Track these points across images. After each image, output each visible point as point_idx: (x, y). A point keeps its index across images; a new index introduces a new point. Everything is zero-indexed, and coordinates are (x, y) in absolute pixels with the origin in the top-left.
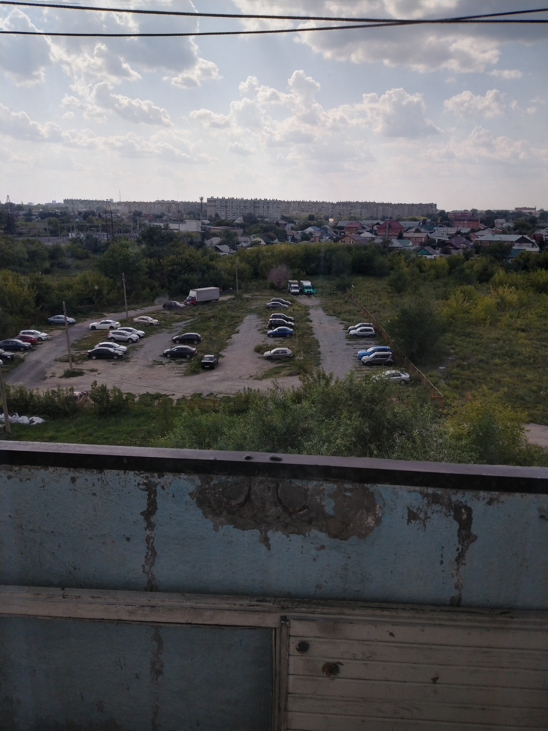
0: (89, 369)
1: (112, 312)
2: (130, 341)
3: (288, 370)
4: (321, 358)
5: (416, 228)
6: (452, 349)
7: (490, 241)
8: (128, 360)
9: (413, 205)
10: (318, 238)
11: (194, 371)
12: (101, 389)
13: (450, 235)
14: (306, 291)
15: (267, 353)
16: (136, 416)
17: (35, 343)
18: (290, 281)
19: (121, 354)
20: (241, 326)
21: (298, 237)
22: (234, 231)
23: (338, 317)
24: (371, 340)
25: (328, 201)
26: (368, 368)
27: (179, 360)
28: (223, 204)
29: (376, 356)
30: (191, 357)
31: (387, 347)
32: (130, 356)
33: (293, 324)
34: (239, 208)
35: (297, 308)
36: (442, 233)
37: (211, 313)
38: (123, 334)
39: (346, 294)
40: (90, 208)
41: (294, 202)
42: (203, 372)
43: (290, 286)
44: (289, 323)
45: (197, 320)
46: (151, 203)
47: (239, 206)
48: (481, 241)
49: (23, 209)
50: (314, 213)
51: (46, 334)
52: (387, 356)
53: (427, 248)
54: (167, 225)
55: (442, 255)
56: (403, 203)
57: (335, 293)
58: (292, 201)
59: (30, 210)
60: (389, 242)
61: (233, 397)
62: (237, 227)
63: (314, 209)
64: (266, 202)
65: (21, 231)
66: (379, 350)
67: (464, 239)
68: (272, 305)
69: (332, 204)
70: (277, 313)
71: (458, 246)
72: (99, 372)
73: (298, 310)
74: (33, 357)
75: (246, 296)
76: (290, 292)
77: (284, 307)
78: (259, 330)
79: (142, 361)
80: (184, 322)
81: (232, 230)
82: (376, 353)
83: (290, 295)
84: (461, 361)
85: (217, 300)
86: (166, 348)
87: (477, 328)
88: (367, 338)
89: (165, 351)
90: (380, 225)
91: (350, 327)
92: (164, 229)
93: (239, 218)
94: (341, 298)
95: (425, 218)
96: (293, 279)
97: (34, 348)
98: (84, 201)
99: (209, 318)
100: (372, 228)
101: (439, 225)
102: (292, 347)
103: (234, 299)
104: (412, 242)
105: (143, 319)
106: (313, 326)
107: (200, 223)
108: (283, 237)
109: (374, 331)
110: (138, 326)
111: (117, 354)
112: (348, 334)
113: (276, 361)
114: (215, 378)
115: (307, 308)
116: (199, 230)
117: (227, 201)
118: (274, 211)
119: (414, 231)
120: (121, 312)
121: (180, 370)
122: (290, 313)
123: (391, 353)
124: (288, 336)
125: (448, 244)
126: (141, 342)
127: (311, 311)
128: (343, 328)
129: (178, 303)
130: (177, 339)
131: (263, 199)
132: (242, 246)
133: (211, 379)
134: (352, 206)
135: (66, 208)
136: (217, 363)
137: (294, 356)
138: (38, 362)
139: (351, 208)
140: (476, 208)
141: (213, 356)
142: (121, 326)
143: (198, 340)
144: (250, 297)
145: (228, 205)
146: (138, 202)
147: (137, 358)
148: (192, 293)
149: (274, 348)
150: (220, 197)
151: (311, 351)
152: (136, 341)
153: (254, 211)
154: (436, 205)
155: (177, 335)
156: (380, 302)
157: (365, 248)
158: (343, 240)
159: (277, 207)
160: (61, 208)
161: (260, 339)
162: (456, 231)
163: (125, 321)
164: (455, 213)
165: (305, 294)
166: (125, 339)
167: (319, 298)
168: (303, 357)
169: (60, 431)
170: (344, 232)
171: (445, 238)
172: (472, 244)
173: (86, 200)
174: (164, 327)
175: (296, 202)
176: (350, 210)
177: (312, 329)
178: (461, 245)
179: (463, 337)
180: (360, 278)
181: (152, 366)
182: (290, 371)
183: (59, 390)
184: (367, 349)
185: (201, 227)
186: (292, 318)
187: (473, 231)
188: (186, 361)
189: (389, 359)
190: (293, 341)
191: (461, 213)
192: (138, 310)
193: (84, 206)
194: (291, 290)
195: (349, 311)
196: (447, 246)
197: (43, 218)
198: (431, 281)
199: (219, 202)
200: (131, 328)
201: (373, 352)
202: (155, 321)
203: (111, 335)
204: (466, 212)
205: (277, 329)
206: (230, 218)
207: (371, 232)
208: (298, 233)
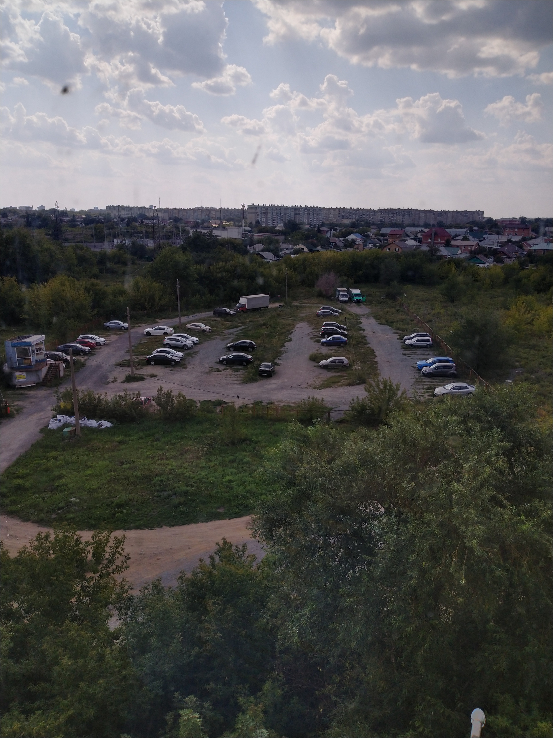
0: (149, 374)
1: (164, 318)
2: (186, 348)
3: (347, 379)
4: (379, 368)
5: (464, 235)
6: (517, 361)
7: (544, 250)
8: (185, 366)
9: (457, 212)
10: (362, 245)
11: (252, 378)
12: (166, 395)
13: (501, 243)
14: (355, 299)
15: (323, 362)
16: (200, 422)
17: (95, 347)
18: (339, 289)
19: (178, 360)
20: (293, 333)
21: (341, 244)
22: (276, 238)
23: (390, 326)
24: (429, 351)
25: (369, 208)
26: (429, 380)
27: (235, 367)
28: (264, 211)
29: (438, 367)
30: (247, 364)
31: (450, 359)
32: (186, 362)
33: (346, 332)
34: (279, 215)
35: (348, 316)
36: (493, 241)
37: (262, 320)
38: (179, 341)
39: (396, 303)
40: (132, 215)
41: (334, 209)
42: (261, 380)
43: (339, 294)
44: (343, 331)
45: (248, 327)
46: (190, 209)
47: (279, 213)
48: (535, 250)
49: (67, 216)
50: (354, 220)
51: (104, 339)
52: (450, 367)
53: (479, 256)
54: (211, 232)
55: (495, 263)
56: (447, 210)
57: (385, 302)
58: (333, 208)
59: (74, 216)
60: (437, 250)
61: (294, 407)
62: (278, 234)
63: (354, 216)
64: (306, 209)
65: (67, 236)
66: (440, 361)
67: (517, 248)
68: (322, 313)
69: (373, 211)
70: (328, 321)
71: (511, 255)
72: (158, 378)
73: (349, 319)
74: (93, 362)
75: (295, 303)
76: (338, 300)
77: (335, 315)
78: (311, 338)
79: (198, 367)
80: (235, 329)
81: (274, 237)
82: (437, 364)
83: (338, 302)
84: (529, 375)
85: (267, 307)
86: (221, 355)
87: (541, 340)
88: (424, 349)
89: (221, 358)
90: (425, 232)
91: (405, 337)
92: (208, 236)
93: (279, 225)
94: (392, 307)
95: (471, 225)
96: (342, 287)
97: (93, 352)
98: (126, 207)
99: (261, 326)
100: (416, 235)
101: (489, 233)
102: (347, 356)
103: (283, 306)
104: (461, 250)
105: (196, 325)
106: (366, 335)
107: (241, 230)
108: (326, 244)
109: (431, 342)
110: (192, 332)
111: (174, 360)
112: (403, 344)
113: (333, 371)
114: (273, 386)
115: (357, 316)
116: (240, 237)
117: (268, 208)
118: (315, 218)
119: (461, 239)
120: (172, 318)
121: (238, 377)
122: (342, 321)
123: (454, 364)
124: (342, 345)
125: (500, 252)
126: (196, 349)
127: (362, 320)
128: (398, 337)
129: (228, 310)
130: (231, 346)
131: (303, 206)
132: (285, 253)
133: (269, 387)
134: (393, 213)
135: (109, 214)
136: (274, 371)
137: (351, 366)
138: (98, 367)
139: (392, 215)
140: (524, 216)
141: (270, 364)
142: (175, 333)
143: (252, 347)
144: (298, 304)
145: (269, 212)
146: (178, 209)
147: (194, 365)
148: (243, 300)
149: (329, 357)
150: (261, 204)
151: (368, 361)
152: (191, 348)
153: (295, 217)
154: (483, 212)
155: (231, 343)
156: (433, 312)
157: (413, 255)
158: (388, 247)
159: (318, 214)
160: (104, 214)
161: (314, 348)
162: (507, 239)
163: (178, 327)
164: (503, 221)
165: (354, 303)
166: (180, 345)
167: (369, 307)
168: (360, 366)
169: (129, 435)
170: (387, 240)
171: (496, 246)
172: (525, 253)
173: (128, 206)
174: (216, 334)
175: (337, 208)
176: (392, 217)
177: (366, 338)
178: (514, 253)
179: (527, 349)
180: (410, 286)
181: (209, 373)
182: (349, 381)
183: (126, 395)
184: (426, 359)
185: (243, 234)
186: (345, 327)
187: (524, 239)
188: (242, 368)
189: (452, 371)
190: (348, 351)
191: (510, 221)
192: (191, 317)
193: (126, 212)
194: (339, 298)
195: (402, 320)
196: (499, 255)
197: (87, 224)
198: (486, 291)
199: (259, 209)
200: (185, 335)
201: (434, 363)
202: (208, 328)
203: (167, 341)
204: (515, 220)
205: (330, 337)
206: (270, 224)
207: (415, 239)
208: (340, 240)
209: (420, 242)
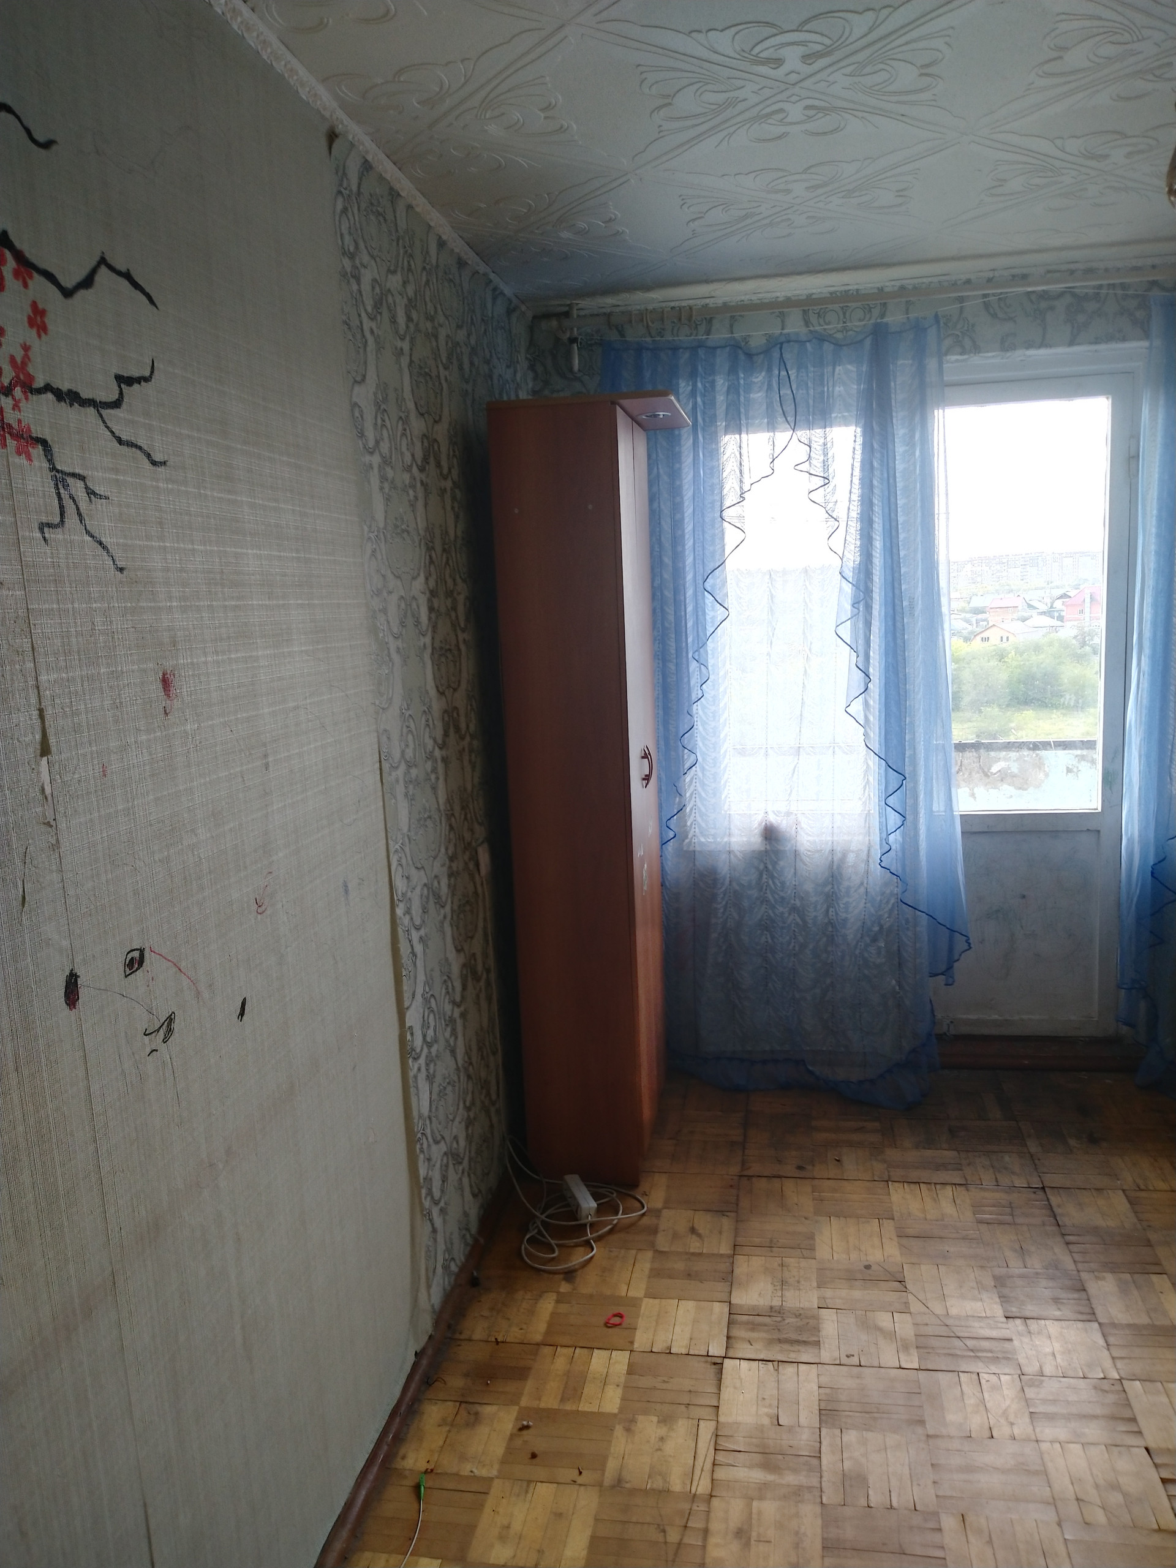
100: (1052, 605)
157: (1038, 649)
158: (985, 636)
170: (986, 620)
180: (1027, 712)
207: (1048, 614)
209: (1061, 618)
